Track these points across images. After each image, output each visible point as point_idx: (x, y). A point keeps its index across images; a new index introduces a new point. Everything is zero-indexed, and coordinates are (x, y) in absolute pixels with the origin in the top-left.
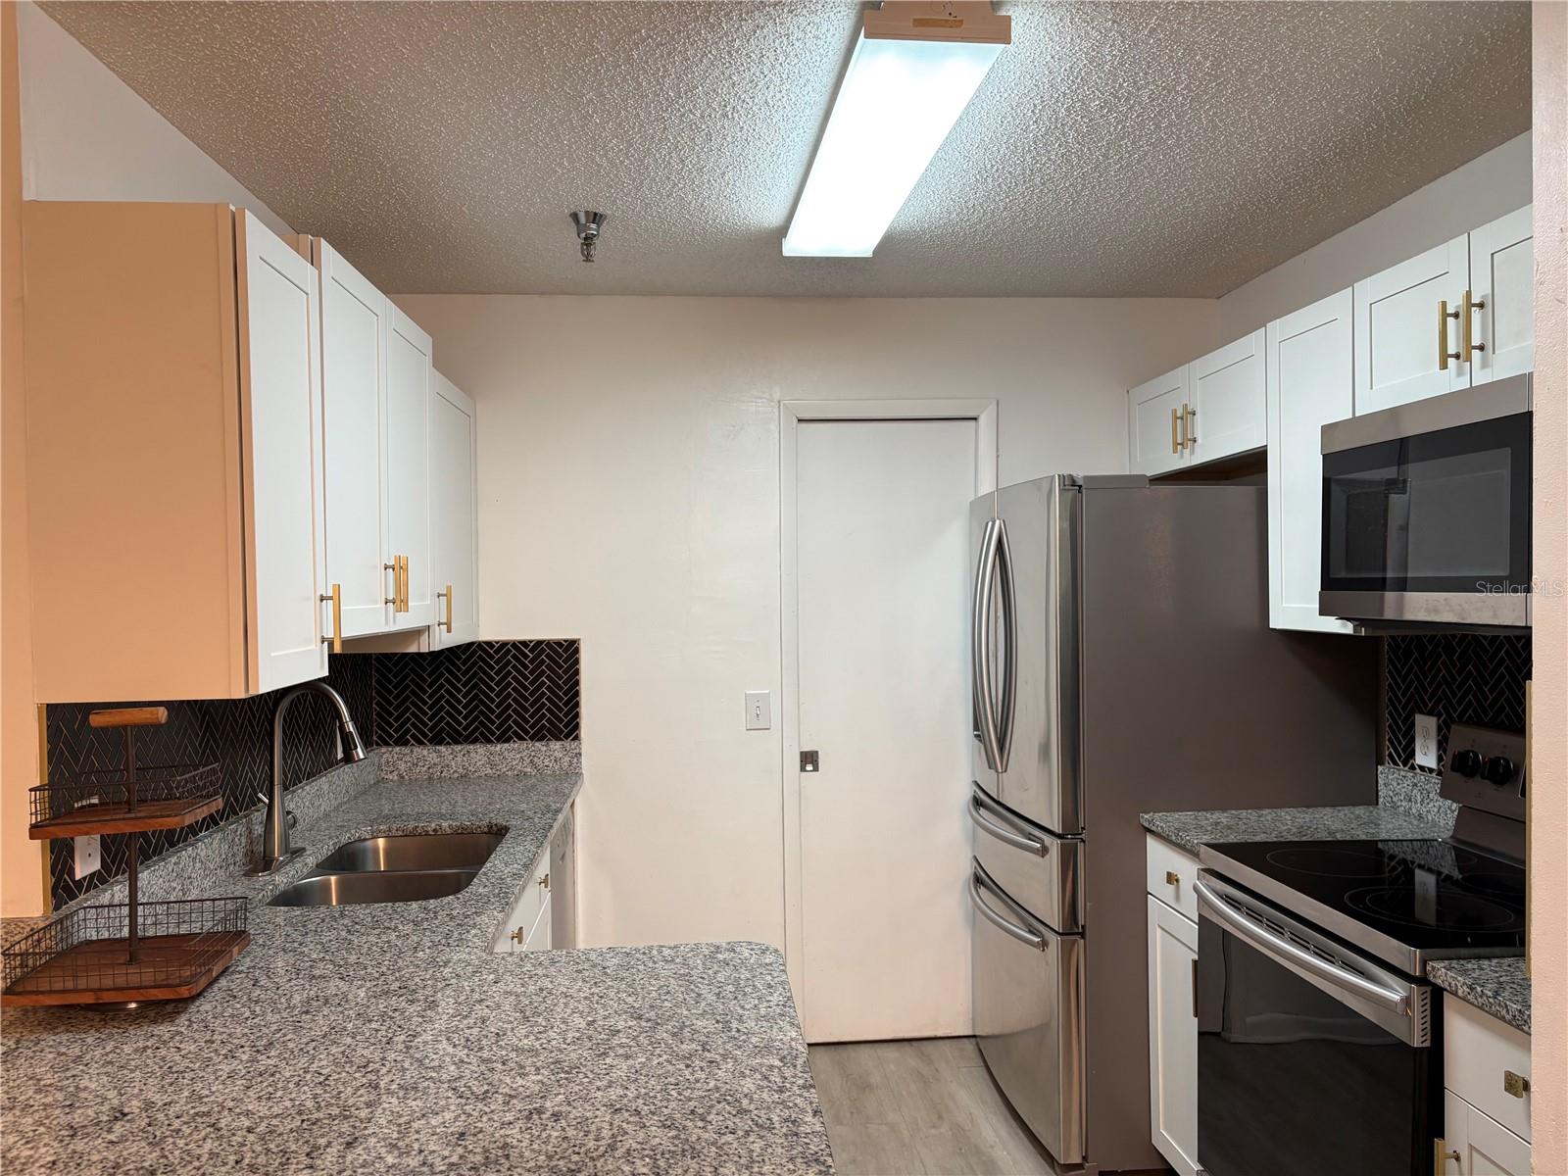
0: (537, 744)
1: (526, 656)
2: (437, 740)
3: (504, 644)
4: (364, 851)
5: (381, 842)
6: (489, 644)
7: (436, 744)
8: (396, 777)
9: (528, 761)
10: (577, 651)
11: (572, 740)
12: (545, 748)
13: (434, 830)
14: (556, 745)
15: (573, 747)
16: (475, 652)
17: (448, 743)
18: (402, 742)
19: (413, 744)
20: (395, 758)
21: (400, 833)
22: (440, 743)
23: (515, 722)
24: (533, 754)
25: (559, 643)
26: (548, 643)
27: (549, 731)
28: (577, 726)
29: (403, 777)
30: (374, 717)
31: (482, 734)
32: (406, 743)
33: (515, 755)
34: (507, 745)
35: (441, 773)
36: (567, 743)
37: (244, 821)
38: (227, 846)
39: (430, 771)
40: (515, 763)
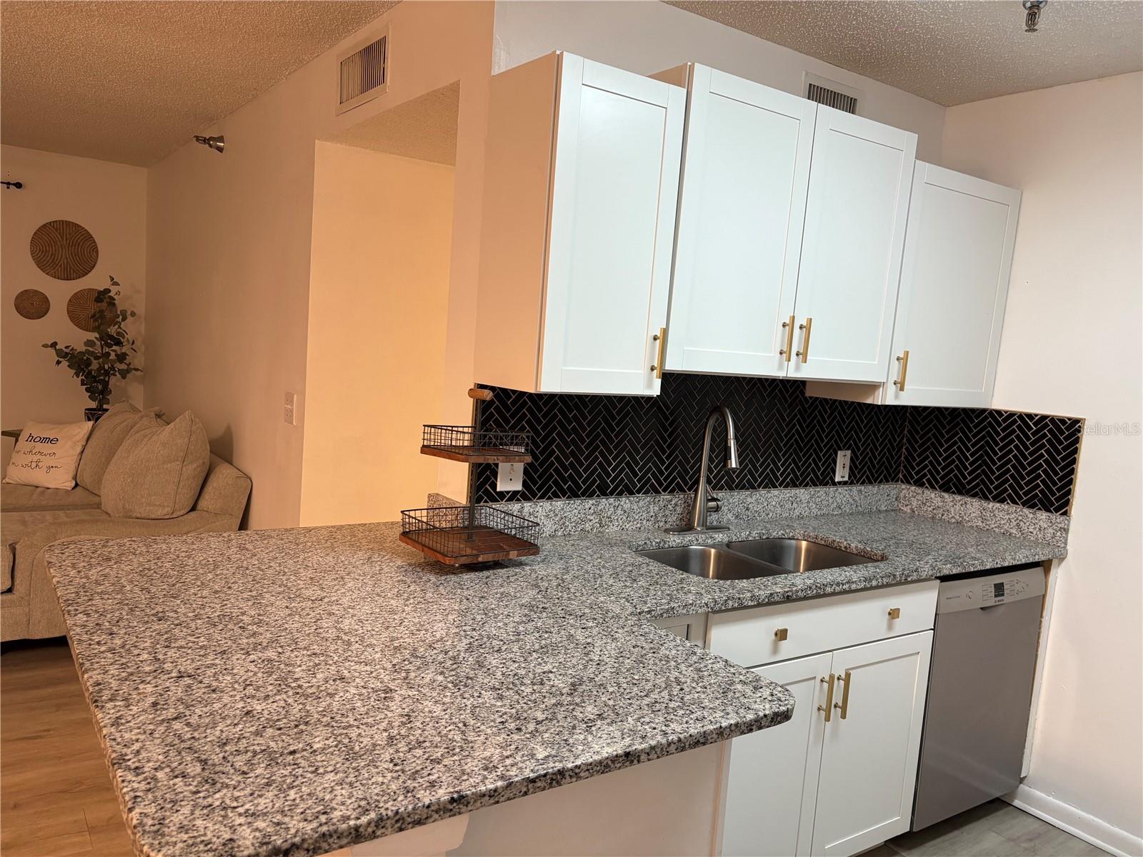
0: (1025, 510)
1: (1030, 428)
2: (946, 488)
3: (1012, 414)
4: (790, 547)
5: (804, 544)
6: (999, 412)
7: (945, 491)
8: (909, 511)
9: (1015, 523)
10: (1080, 430)
11: (1062, 514)
12: (1031, 516)
13: (845, 547)
14: (1043, 515)
15: (1058, 521)
16: (986, 418)
17: (953, 493)
18: (919, 483)
19: (927, 487)
20: (911, 495)
21: (823, 543)
22: (947, 491)
23: (1011, 486)
24: (1020, 518)
25: (1063, 421)
26: (1053, 419)
27: (1040, 501)
28: (1067, 503)
29: (914, 512)
30: (903, 459)
31: (981, 490)
32: (922, 485)
33: (1005, 515)
34: (998, 505)
35: (943, 515)
36: (1057, 518)
37: (682, 496)
38: (657, 508)
39: (935, 511)
40: (1002, 522)
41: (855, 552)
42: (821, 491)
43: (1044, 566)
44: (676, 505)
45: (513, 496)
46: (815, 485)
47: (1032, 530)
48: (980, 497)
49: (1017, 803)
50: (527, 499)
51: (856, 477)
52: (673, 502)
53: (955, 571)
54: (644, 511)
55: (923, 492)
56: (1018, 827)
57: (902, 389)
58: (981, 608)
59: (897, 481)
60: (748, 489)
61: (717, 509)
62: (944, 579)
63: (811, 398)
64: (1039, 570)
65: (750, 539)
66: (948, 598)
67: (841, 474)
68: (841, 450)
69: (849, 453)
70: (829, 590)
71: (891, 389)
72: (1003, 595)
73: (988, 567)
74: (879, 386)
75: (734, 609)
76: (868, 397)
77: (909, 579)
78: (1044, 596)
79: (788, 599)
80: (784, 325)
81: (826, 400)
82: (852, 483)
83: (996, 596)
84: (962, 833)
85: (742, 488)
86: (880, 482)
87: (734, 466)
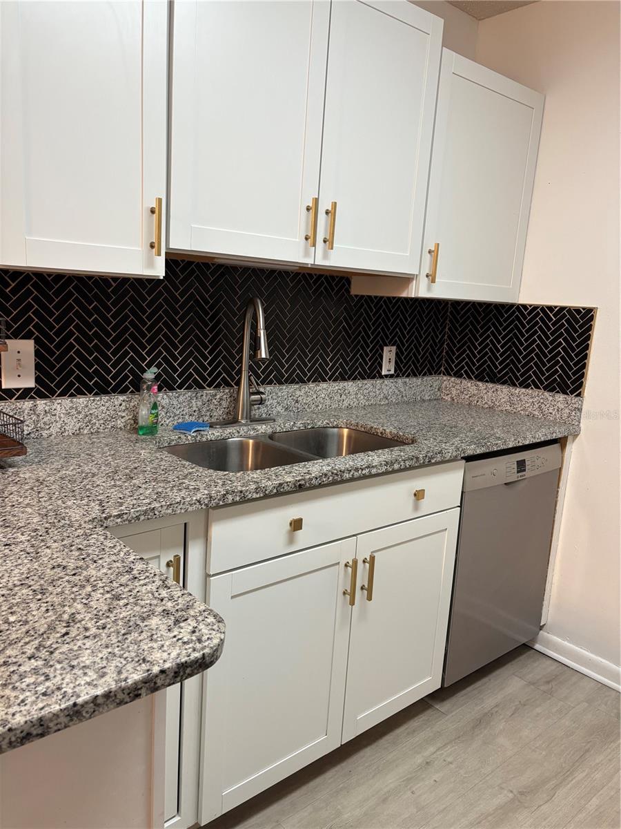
0: (546, 393)
1: (550, 319)
2: (480, 378)
3: (535, 308)
4: (333, 435)
5: (346, 431)
6: (525, 306)
7: (479, 380)
8: (449, 399)
9: (537, 406)
10: (592, 318)
11: (576, 396)
12: (551, 398)
13: (381, 433)
14: (561, 397)
15: (573, 401)
16: (514, 312)
17: (487, 381)
18: (458, 375)
19: (464, 378)
20: (451, 385)
21: (363, 429)
22: (481, 380)
23: (534, 372)
24: (542, 401)
25: (578, 311)
26: (569, 310)
27: (559, 385)
28: (581, 385)
29: (454, 400)
30: (444, 353)
31: (510, 377)
32: (460, 376)
33: (529, 399)
34: (524, 390)
35: (477, 402)
36: (572, 399)
37: (227, 391)
38: (200, 403)
39: (471, 399)
40: (527, 405)
41: (390, 437)
42: (368, 383)
43: (561, 442)
44: (221, 399)
45: (25, 394)
46: (364, 378)
47: (551, 411)
48: (509, 384)
49: (537, 647)
50: (42, 396)
51: (402, 370)
52: (218, 397)
53: (479, 451)
54: (185, 406)
55: (461, 382)
56: (537, 670)
57: (433, 281)
58: (505, 484)
59: (440, 374)
60: (297, 383)
61: (261, 402)
62: (469, 459)
63: (356, 296)
64: (557, 446)
65: (295, 429)
66: (473, 477)
67: (387, 367)
68: (387, 345)
69: (394, 348)
70: (347, 476)
71: (424, 281)
72: (525, 470)
73: (510, 446)
74: (413, 279)
75: (234, 503)
76: (404, 291)
77: (433, 461)
78: (560, 469)
79: (300, 488)
80: (308, 209)
81: (370, 297)
82: (398, 376)
83: (518, 472)
84: (490, 680)
85: (292, 382)
86: (424, 375)
87: (264, 356)
